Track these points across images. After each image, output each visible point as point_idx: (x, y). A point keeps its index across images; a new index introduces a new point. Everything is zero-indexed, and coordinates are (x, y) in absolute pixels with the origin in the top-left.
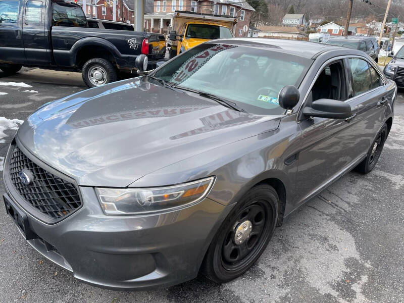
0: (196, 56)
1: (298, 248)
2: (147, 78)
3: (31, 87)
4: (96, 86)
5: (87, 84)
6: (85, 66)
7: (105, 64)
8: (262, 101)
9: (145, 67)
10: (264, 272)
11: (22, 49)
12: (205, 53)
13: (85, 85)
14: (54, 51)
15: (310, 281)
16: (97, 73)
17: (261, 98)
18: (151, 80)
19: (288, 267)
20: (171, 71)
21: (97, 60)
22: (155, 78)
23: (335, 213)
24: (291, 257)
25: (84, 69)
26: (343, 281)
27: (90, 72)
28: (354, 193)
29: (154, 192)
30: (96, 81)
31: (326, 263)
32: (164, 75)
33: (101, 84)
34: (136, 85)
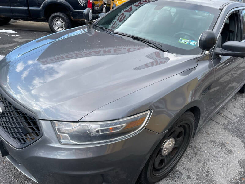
0: (124, 10)
1: (205, 152)
2: (92, 26)
3: (17, 32)
4: (57, 32)
5: (52, 31)
6: (50, 18)
7: (63, 16)
8: (182, 44)
9: (90, 18)
10: (182, 173)
11: (9, 7)
12: (130, 8)
13: (51, 31)
14: (30, 8)
15: (216, 180)
16: (59, 23)
17: (181, 41)
18: (95, 27)
19: (199, 168)
20: (109, 21)
21: (58, 14)
22: (98, 26)
23: (227, 123)
24: (200, 160)
25: (50, 20)
26: (240, 179)
27: (54, 22)
28: (238, 107)
29: (101, 126)
30: (58, 29)
31: (226, 164)
32: (104, 24)
33: (61, 30)
34: (84, 31)
